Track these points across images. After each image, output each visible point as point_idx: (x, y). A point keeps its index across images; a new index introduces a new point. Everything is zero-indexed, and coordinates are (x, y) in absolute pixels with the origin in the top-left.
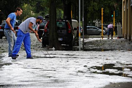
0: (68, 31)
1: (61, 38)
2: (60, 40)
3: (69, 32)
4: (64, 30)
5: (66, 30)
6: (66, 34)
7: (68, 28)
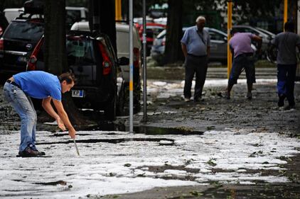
0: (101, 68)
1: (81, 90)
2: (78, 96)
3: (105, 73)
4: (90, 67)
5: (95, 67)
6: (95, 78)
7: (102, 60)
